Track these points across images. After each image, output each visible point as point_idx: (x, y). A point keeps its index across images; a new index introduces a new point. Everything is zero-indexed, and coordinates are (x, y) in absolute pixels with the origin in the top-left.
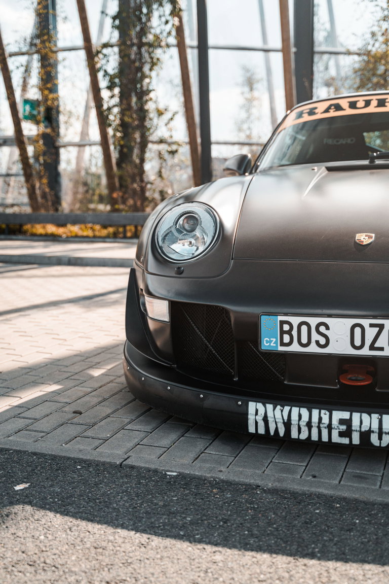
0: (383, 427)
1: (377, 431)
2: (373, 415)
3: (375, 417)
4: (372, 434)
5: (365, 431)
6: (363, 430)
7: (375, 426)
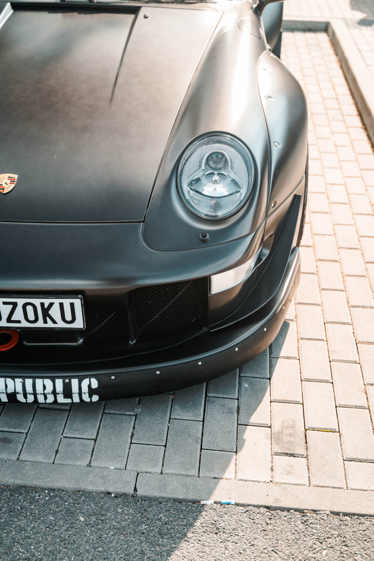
0: (27, 390)
1: (22, 392)
2: (16, 380)
3: (19, 381)
4: (17, 395)
5: (11, 393)
6: (9, 392)
7: (19, 389)
